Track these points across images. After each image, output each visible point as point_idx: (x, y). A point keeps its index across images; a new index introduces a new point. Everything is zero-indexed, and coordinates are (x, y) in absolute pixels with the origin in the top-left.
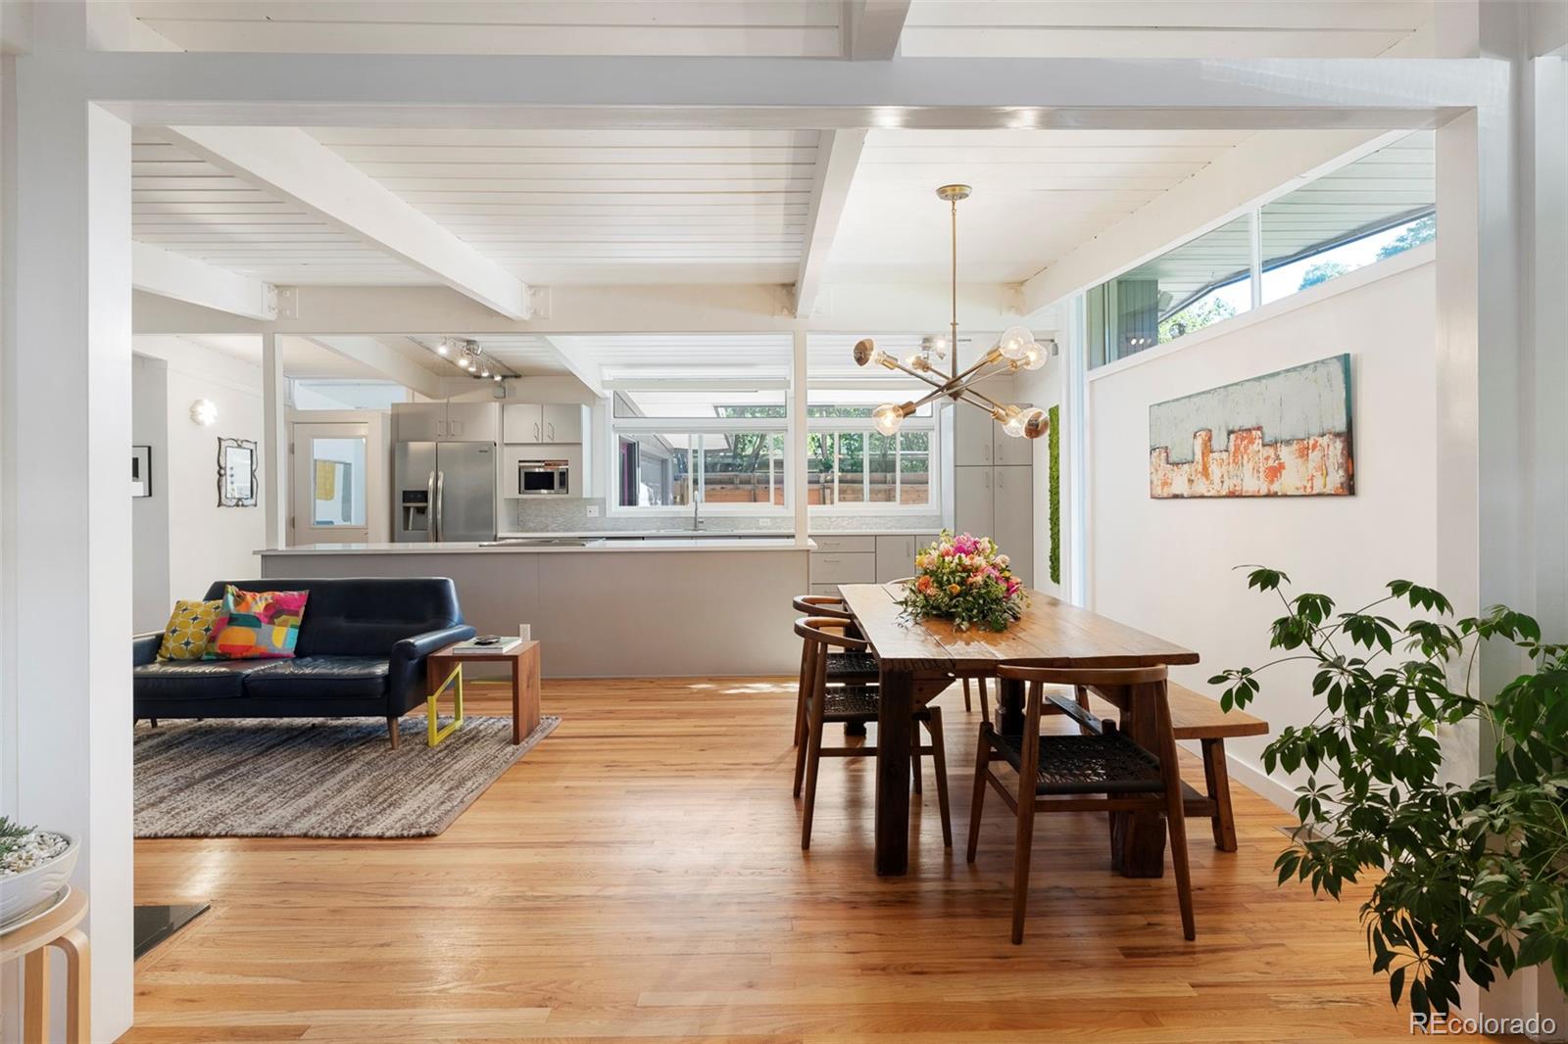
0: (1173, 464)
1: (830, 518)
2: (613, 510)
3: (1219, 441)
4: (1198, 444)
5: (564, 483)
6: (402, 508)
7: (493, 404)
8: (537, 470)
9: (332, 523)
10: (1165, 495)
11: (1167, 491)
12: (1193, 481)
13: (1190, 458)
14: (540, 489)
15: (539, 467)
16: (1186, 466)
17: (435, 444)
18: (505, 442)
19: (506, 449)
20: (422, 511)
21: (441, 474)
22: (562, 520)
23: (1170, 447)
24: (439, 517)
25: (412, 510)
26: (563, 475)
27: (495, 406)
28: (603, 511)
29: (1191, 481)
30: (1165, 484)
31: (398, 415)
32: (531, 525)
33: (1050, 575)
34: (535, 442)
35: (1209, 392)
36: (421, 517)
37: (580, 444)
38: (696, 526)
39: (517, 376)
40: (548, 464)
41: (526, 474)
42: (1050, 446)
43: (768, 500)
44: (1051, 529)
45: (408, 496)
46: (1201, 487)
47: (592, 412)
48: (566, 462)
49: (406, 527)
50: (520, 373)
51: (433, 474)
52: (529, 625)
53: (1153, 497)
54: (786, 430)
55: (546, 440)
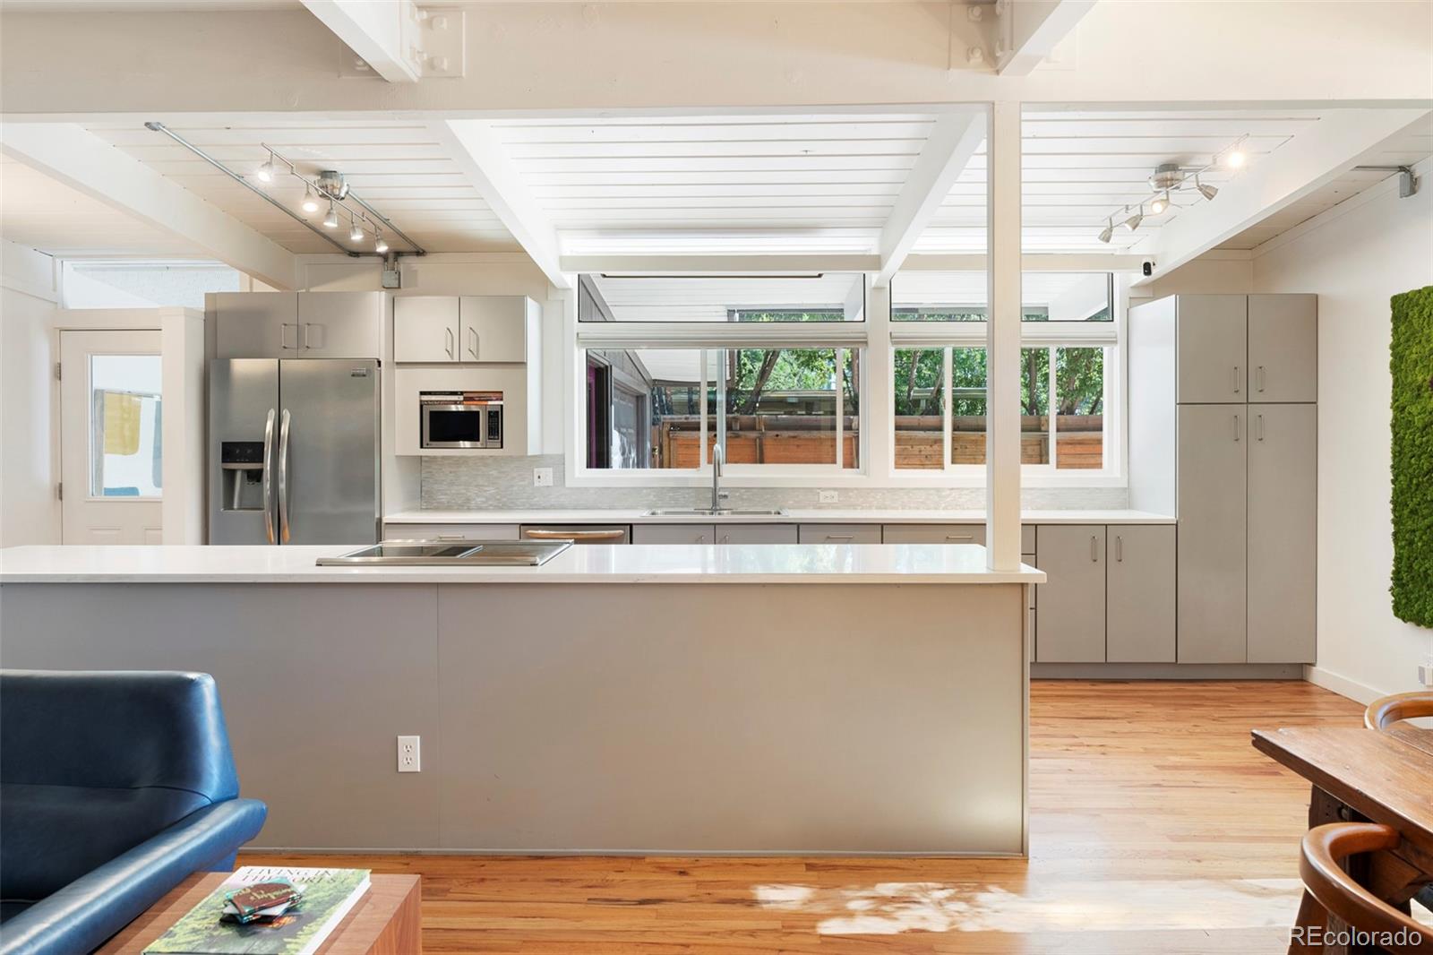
1: (938, 490)
2: (577, 475)
5: (495, 430)
6: (221, 471)
7: (377, 293)
8: (453, 408)
9: (134, 491)
14: (458, 439)
15: (455, 403)
17: (277, 360)
18: (396, 360)
19: (399, 372)
20: (255, 476)
21: (286, 415)
22: (492, 490)
24: (282, 486)
25: (239, 475)
26: (495, 418)
27: (379, 299)
28: (561, 476)
31: (215, 313)
32: (444, 498)
34: (449, 360)
36: (251, 487)
37: (523, 364)
38: (715, 503)
39: (420, 253)
40: (469, 397)
41: (432, 414)
43: (834, 462)
45: (231, 451)
47: (542, 312)
48: (499, 395)
49: (229, 504)
50: (423, 246)
51: (272, 414)
52: (418, 737)
54: (866, 343)
55: (467, 357)
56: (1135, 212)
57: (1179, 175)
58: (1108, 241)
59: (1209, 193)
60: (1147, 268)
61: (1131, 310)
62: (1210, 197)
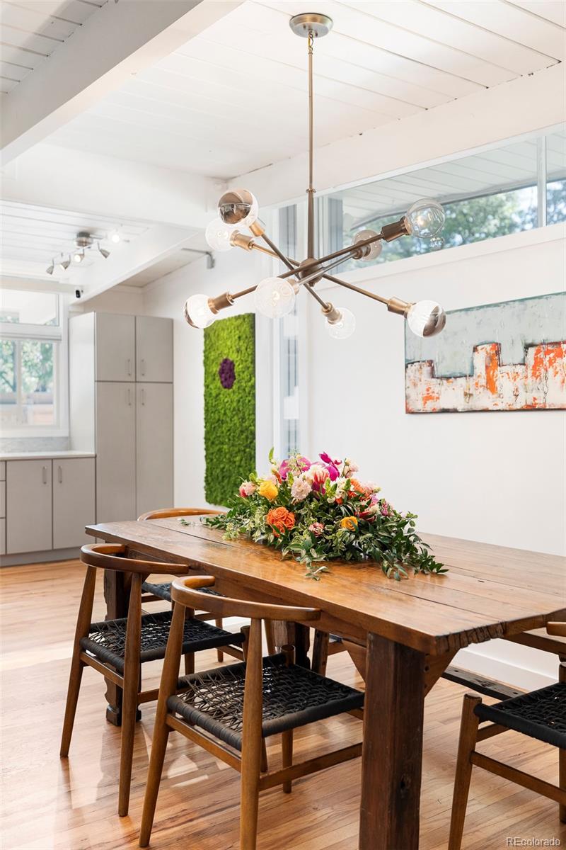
0: (442, 378)
3: (511, 354)
4: (480, 360)
10: (429, 410)
11: (430, 406)
12: (471, 395)
13: (468, 372)
16: (461, 381)
23: (436, 360)
29: (468, 395)
30: (427, 398)
33: (204, 496)
35: (496, 305)
42: (205, 363)
44: (206, 449)
46: (485, 400)
53: (409, 412)
56: (66, 259)
57: (89, 240)
58: (51, 273)
59: (105, 254)
60: (78, 294)
61: (71, 320)
62: (106, 257)
